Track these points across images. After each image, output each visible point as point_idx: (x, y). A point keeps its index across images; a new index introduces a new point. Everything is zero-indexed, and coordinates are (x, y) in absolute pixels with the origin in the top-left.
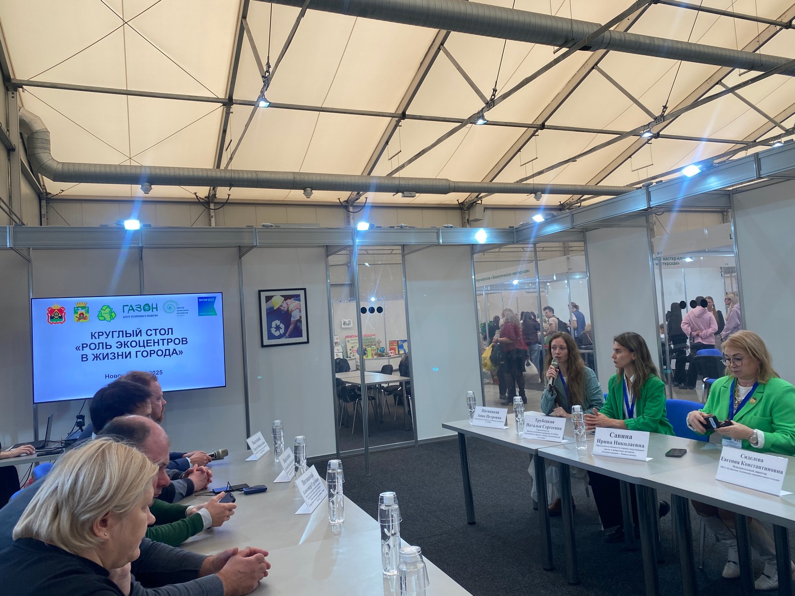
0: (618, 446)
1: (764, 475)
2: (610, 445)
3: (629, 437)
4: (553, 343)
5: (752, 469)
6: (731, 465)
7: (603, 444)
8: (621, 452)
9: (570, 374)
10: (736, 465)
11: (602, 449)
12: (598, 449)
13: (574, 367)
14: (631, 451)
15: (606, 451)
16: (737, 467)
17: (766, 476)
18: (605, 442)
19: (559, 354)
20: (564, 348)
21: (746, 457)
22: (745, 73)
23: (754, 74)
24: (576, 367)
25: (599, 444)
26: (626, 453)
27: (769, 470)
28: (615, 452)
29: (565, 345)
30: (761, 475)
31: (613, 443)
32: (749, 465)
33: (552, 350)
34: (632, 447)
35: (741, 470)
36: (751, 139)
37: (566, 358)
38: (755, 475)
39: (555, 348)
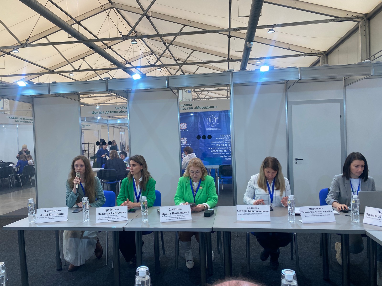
0: (175, 215)
1: (261, 214)
2: (170, 215)
3: (180, 209)
4: (76, 163)
5: (254, 212)
6: (243, 213)
7: (166, 216)
8: (177, 218)
9: (86, 181)
10: (246, 212)
11: (166, 218)
12: (163, 219)
13: (89, 177)
14: (183, 216)
15: (168, 219)
16: (246, 213)
17: (262, 214)
18: (167, 214)
19: (80, 170)
20: (83, 166)
21: (250, 208)
22: (71, 37)
23: (74, 39)
24: (90, 177)
25: (163, 216)
26: (180, 218)
27: (263, 211)
28: (174, 218)
29: (83, 164)
30: (259, 214)
31: (172, 214)
32: (252, 211)
33: (75, 167)
34: (183, 214)
35: (249, 214)
36: (52, 69)
37: (84, 172)
38: (256, 215)
39: (77, 166)
